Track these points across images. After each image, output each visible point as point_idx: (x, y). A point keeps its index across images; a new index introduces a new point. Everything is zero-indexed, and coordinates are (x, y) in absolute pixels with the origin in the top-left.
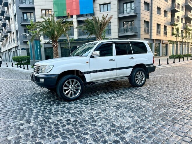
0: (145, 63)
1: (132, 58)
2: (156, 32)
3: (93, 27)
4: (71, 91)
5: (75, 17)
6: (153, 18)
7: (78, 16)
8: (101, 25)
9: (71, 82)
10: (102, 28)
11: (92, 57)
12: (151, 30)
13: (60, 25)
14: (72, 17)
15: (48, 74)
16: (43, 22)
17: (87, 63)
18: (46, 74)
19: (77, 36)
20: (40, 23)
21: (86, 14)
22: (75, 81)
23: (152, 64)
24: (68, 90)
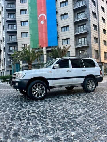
0: (95, 75)
1: (84, 70)
2: (104, 57)
3: (57, 54)
4: (38, 92)
5: (44, 48)
6: (101, 48)
7: (47, 48)
8: (62, 52)
9: (37, 86)
10: (63, 54)
11: (54, 68)
12: (100, 56)
13: (34, 53)
14: (42, 48)
15: (22, 79)
16: (22, 51)
17: (51, 72)
18: (20, 79)
19: (46, 61)
20: (20, 51)
21: (53, 46)
22: (41, 85)
23: (100, 76)
24: (36, 91)
